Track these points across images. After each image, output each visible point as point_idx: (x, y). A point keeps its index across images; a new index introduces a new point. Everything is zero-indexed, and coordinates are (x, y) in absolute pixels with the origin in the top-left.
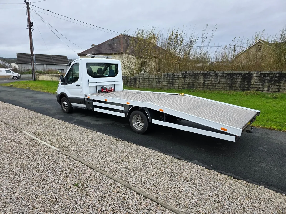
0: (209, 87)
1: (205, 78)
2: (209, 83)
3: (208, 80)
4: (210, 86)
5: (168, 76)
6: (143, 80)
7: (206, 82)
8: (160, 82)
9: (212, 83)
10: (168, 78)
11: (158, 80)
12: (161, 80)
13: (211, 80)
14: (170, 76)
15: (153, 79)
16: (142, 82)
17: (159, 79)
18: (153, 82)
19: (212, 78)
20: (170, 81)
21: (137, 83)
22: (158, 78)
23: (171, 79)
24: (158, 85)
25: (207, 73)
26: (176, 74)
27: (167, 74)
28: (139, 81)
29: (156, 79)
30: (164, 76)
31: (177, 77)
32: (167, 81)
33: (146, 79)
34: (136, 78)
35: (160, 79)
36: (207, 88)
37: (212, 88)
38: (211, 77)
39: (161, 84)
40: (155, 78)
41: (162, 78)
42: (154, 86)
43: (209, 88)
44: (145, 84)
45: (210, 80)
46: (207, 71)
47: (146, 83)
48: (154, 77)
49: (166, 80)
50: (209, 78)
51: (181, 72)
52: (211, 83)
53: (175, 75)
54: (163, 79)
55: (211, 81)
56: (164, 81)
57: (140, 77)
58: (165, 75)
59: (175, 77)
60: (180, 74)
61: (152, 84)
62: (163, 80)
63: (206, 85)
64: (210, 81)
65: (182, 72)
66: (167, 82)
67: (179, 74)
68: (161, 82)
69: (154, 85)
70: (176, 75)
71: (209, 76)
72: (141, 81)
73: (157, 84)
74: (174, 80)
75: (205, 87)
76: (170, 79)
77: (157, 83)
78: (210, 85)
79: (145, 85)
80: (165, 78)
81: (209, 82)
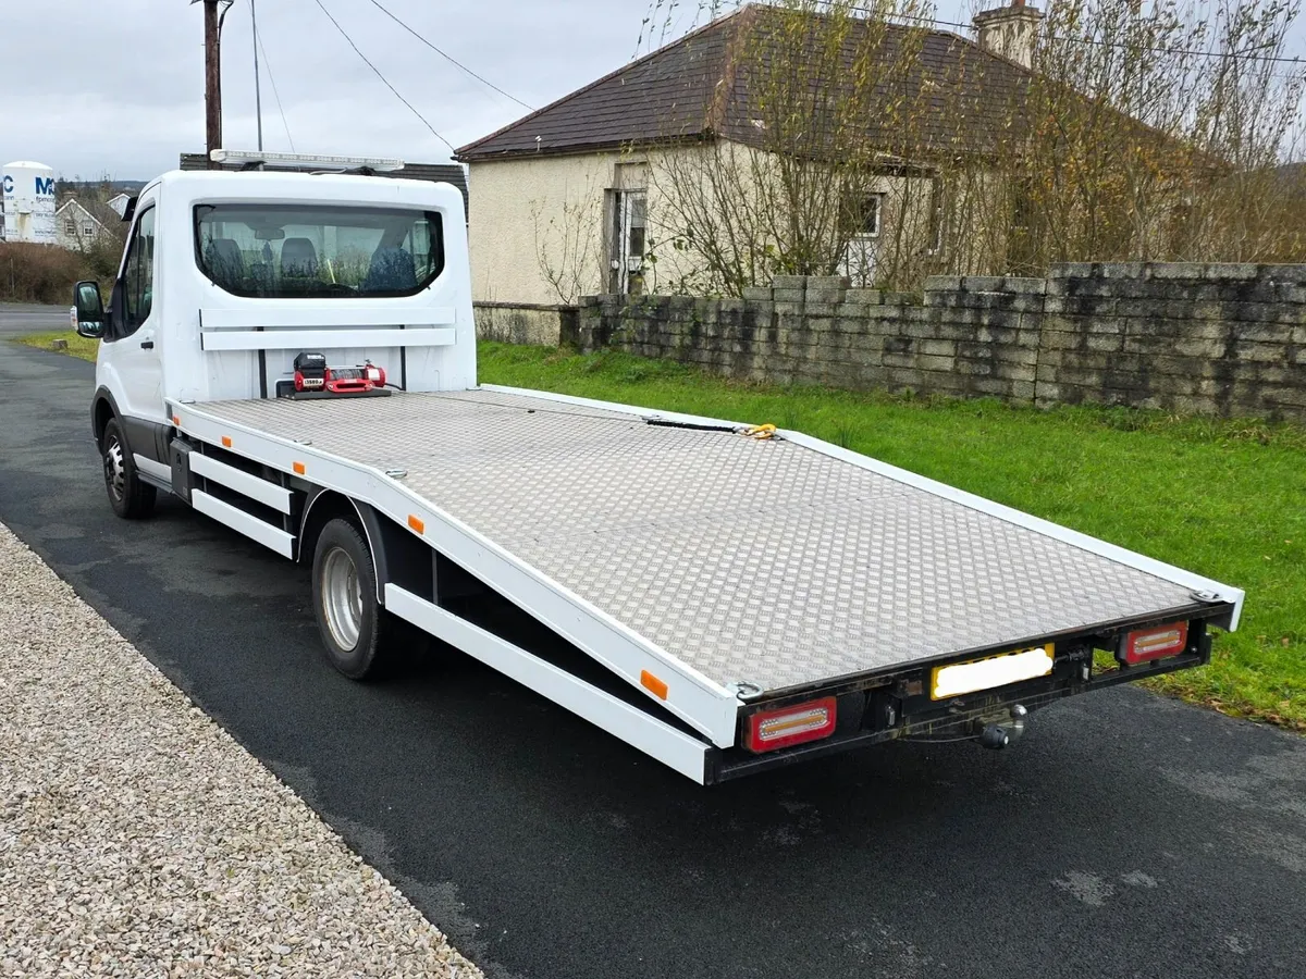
0: (1267, 392)
1: (1237, 319)
2: (1269, 365)
3: (1264, 336)
4: (1275, 384)
5: (965, 302)
6: (793, 330)
7: (1245, 355)
8: (908, 342)
9: (1292, 364)
10: (967, 317)
11: (894, 330)
12: (913, 331)
13: (1284, 337)
14: (979, 298)
15: (864, 320)
16: (789, 344)
17: (904, 321)
18: (864, 343)
19: (1298, 325)
20: (976, 339)
21: (754, 348)
22: (894, 313)
23: (986, 321)
24: (894, 367)
25: (1252, 282)
26: (1021, 290)
27: (957, 287)
28: (772, 337)
29: (883, 319)
30: (938, 300)
31: (1026, 311)
32: (956, 341)
33: (817, 317)
34: (752, 312)
35: (913, 321)
36: (1249, 401)
37: (1289, 407)
38: (1287, 318)
39: (911, 363)
40: (874, 313)
41: (925, 315)
42: (870, 374)
43: (1269, 403)
44: (811, 354)
45: (1277, 337)
46: (1260, 268)
47: (813, 349)
48: (868, 306)
49: (948, 331)
50: (1273, 323)
51: (1057, 273)
52: (1285, 365)
53: (1013, 295)
54: (931, 323)
55: (1281, 350)
56: (939, 339)
57: (780, 309)
58: (942, 295)
59: (1016, 311)
60: (1053, 289)
61: (856, 357)
62: (929, 331)
63: (1243, 374)
64: (1278, 343)
65: (1065, 268)
66: (956, 348)
67: (1042, 290)
68: (913, 346)
69: (870, 365)
70: (1026, 295)
71: (1268, 303)
72: (782, 334)
73: (890, 360)
74: (1007, 330)
75: (1239, 390)
76: (977, 326)
77: (888, 350)
78: (1272, 375)
79: (805, 360)
80: (947, 316)
81: (1268, 355)
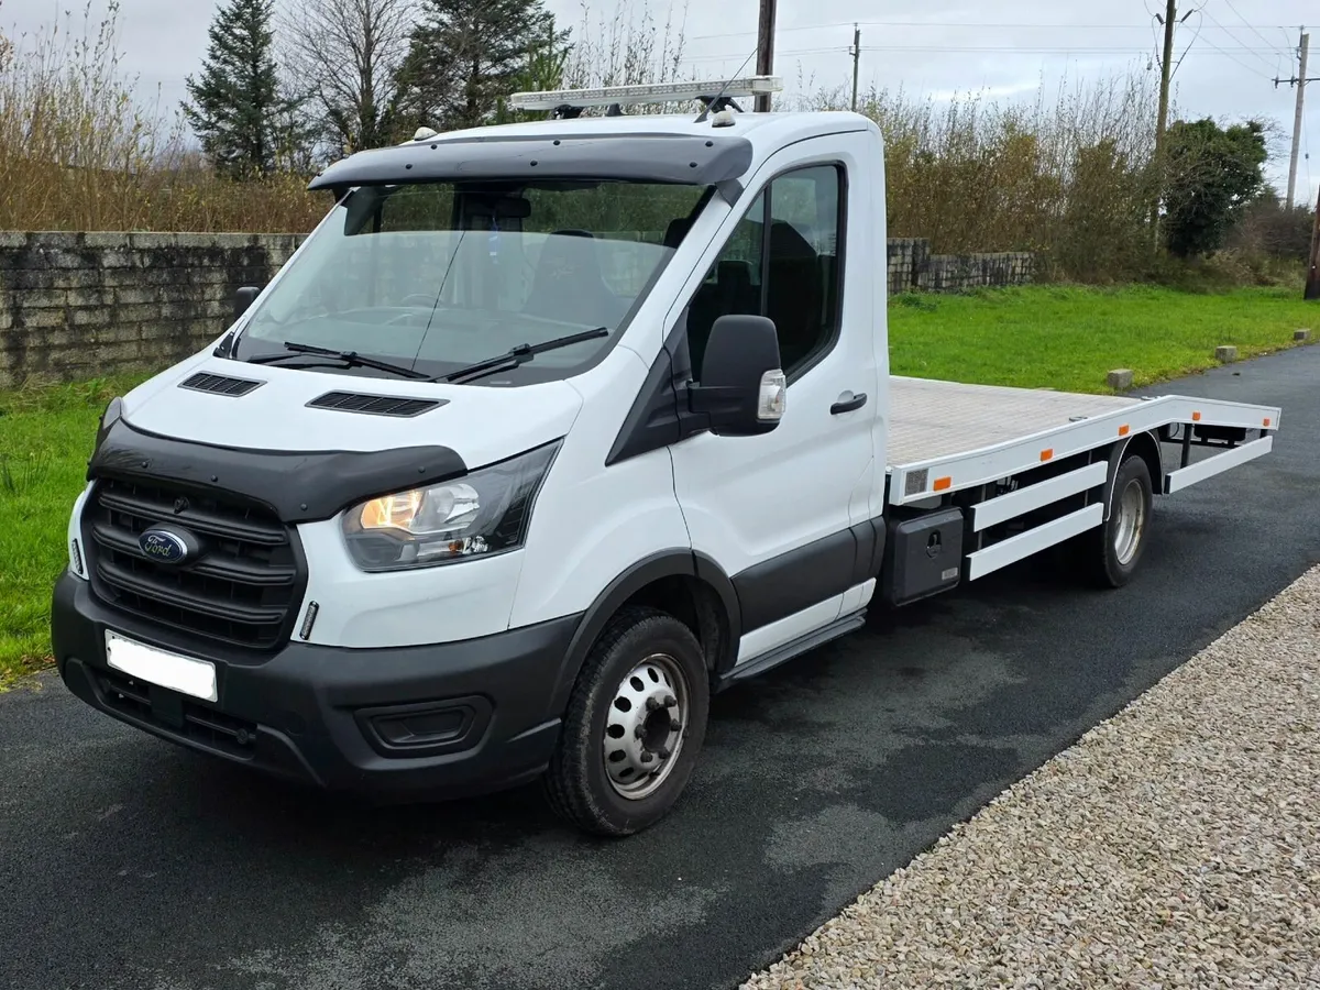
0: (55, 355)
1: (17, 288)
2: (53, 329)
3: (44, 302)
4: (61, 347)
7: (31, 323)
9: (72, 326)
13: (61, 301)
19: (70, 289)
25: (24, 250)
36: (41, 366)
37: (75, 366)
38: (60, 283)
43: (59, 365)
45: (56, 302)
46: (29, 236)
50: (49, 289)
52: (67, 328)
55: (61, 314)
63: (33, 342)
64: (57, 308)
71: (41, 269)
75: (31, 357)
78: (57, 339)
81: (52, 320)
